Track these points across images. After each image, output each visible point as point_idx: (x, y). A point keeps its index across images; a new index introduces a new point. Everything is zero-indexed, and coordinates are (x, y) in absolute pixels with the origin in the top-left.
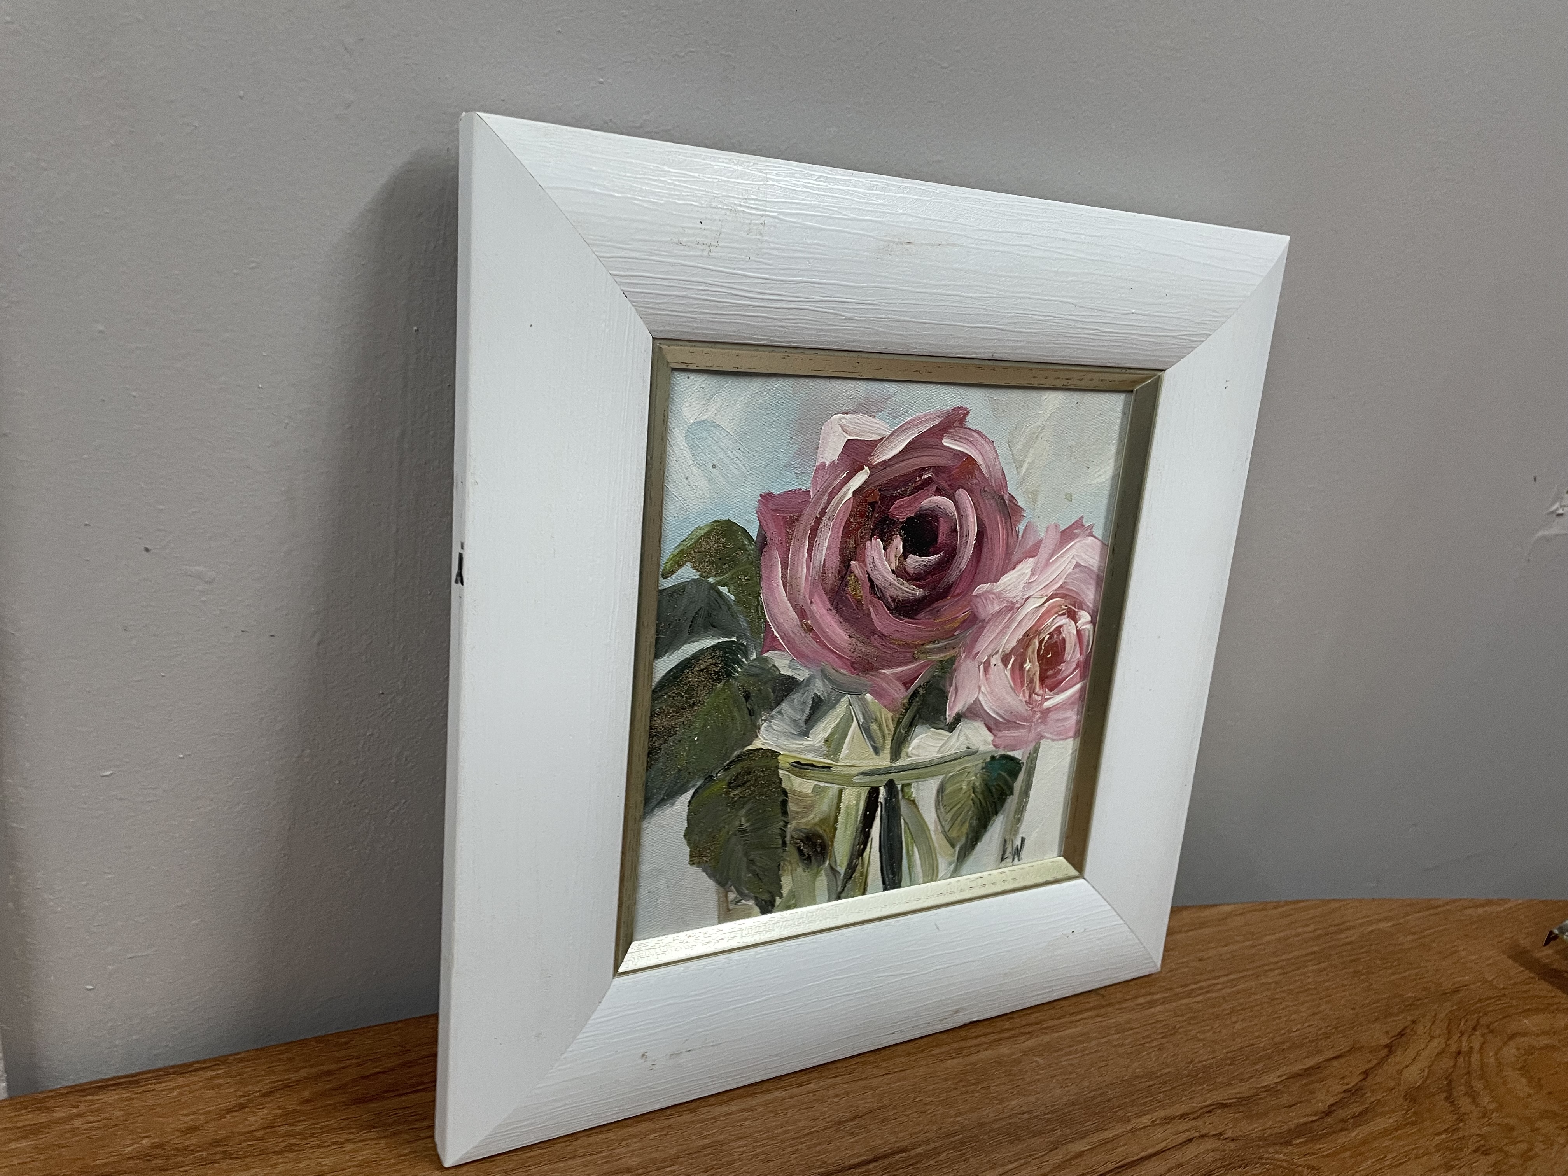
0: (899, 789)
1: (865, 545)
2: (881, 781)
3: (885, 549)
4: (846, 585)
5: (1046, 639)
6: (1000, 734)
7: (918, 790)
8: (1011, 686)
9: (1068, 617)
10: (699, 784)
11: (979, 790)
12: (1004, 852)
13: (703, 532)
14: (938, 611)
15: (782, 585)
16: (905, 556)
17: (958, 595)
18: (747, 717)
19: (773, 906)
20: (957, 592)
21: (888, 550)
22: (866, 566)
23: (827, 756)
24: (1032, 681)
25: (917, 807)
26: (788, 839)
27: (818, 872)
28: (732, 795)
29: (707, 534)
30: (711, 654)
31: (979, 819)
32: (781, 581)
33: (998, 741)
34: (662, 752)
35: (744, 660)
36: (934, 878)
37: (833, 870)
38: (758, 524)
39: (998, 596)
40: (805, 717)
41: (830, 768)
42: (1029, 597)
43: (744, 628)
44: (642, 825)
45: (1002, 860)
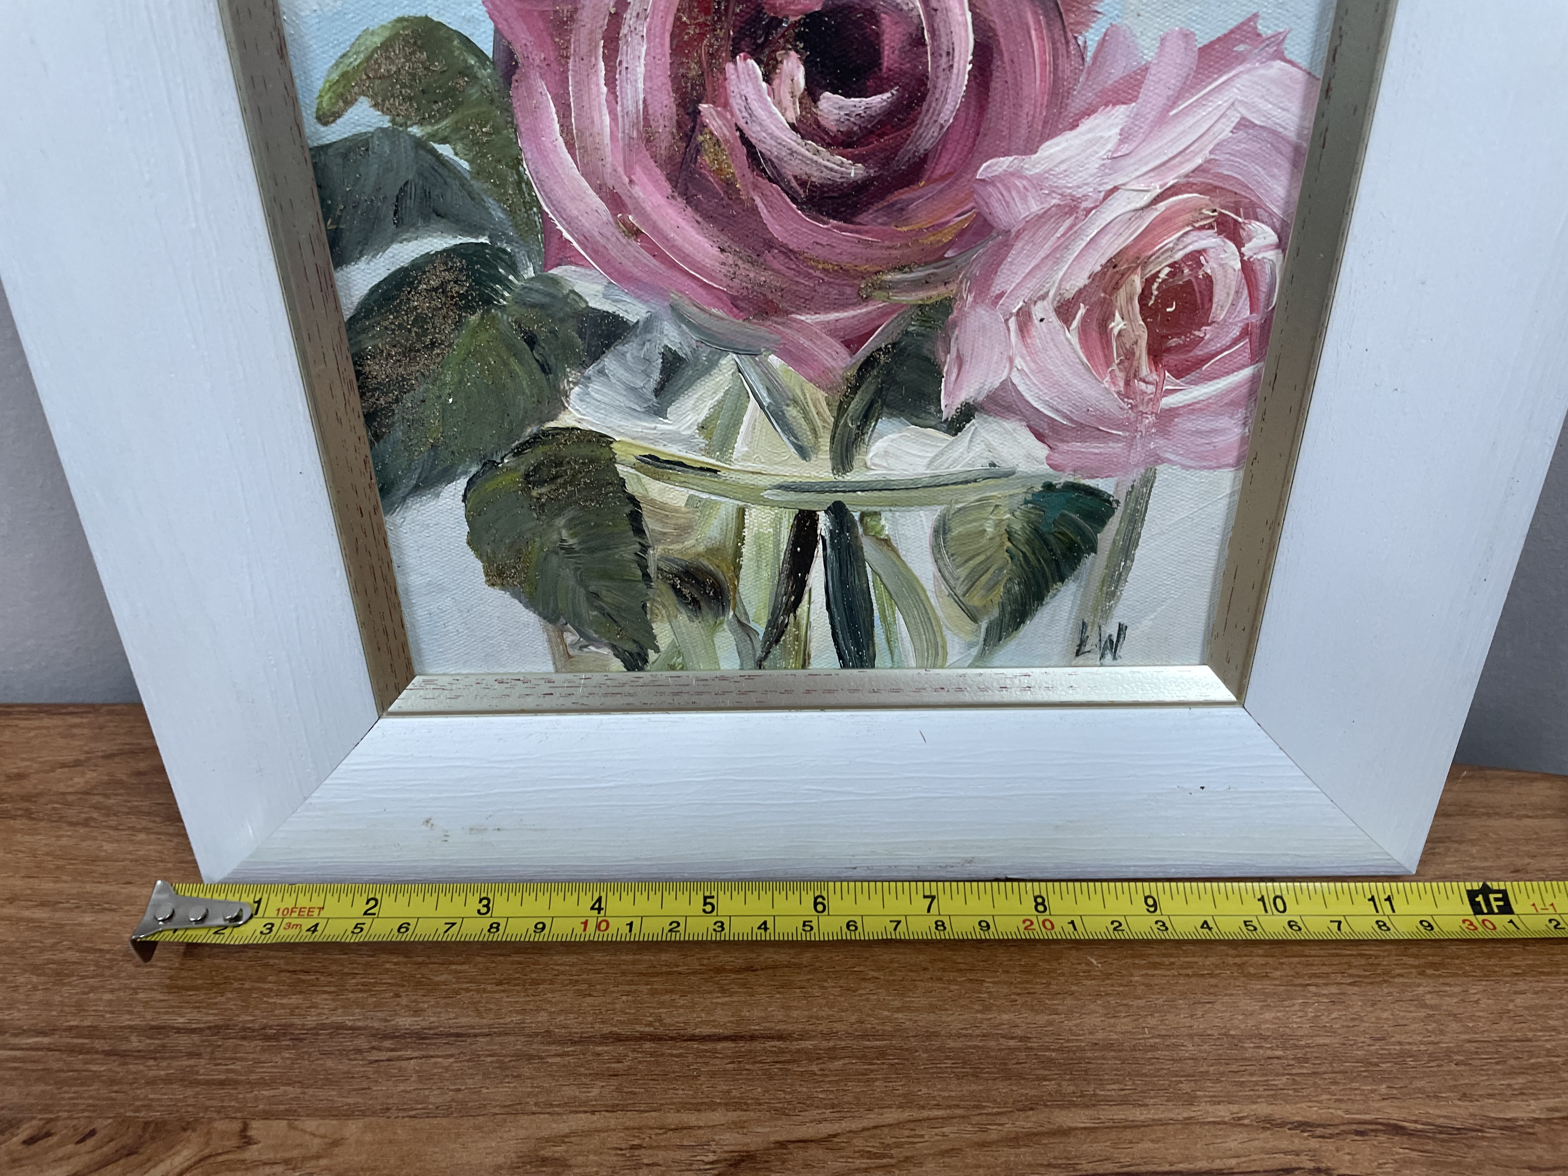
0: (857, 518)
1: (723, 71)
2: (819, 503)
3: (767, 78)
4: (698, 151)
5: (1162, 275)
6: (1064, 447)
7: (894, 523)
8: (1083, 364)
9: (1219, 233)
10: (474, 470)
11: (1020, 536)
12: (1082, 643)
13: (378, 40)
14: (902, 209)
15: (563, 145)
16: (812, 93)
17: (943, 178)
18: (538, 374)
19: (645, 661)
20: (938, 173)
21: (776, 83)
22: (732, 115)
23: (708, 453)
24: (1129, 355)
25: (894, 550)
26: (652, 571)
27: (716, 626)
28: (534, 493)
29: (386, 46)
30: (446, 264)
31: (1026, 583)
32: (561, 139)
33: (1058, 458)
34: (396, 417)
35: (511, 277)
36: (940, 662)
37: (743, 627)
38: (492, 26)
39: (1037, 183)
40: (653, 384)
41: (715, 471)
42: (1116, 189)
43: (501, 222)
44: (388, 519)
45: (1078, 654)
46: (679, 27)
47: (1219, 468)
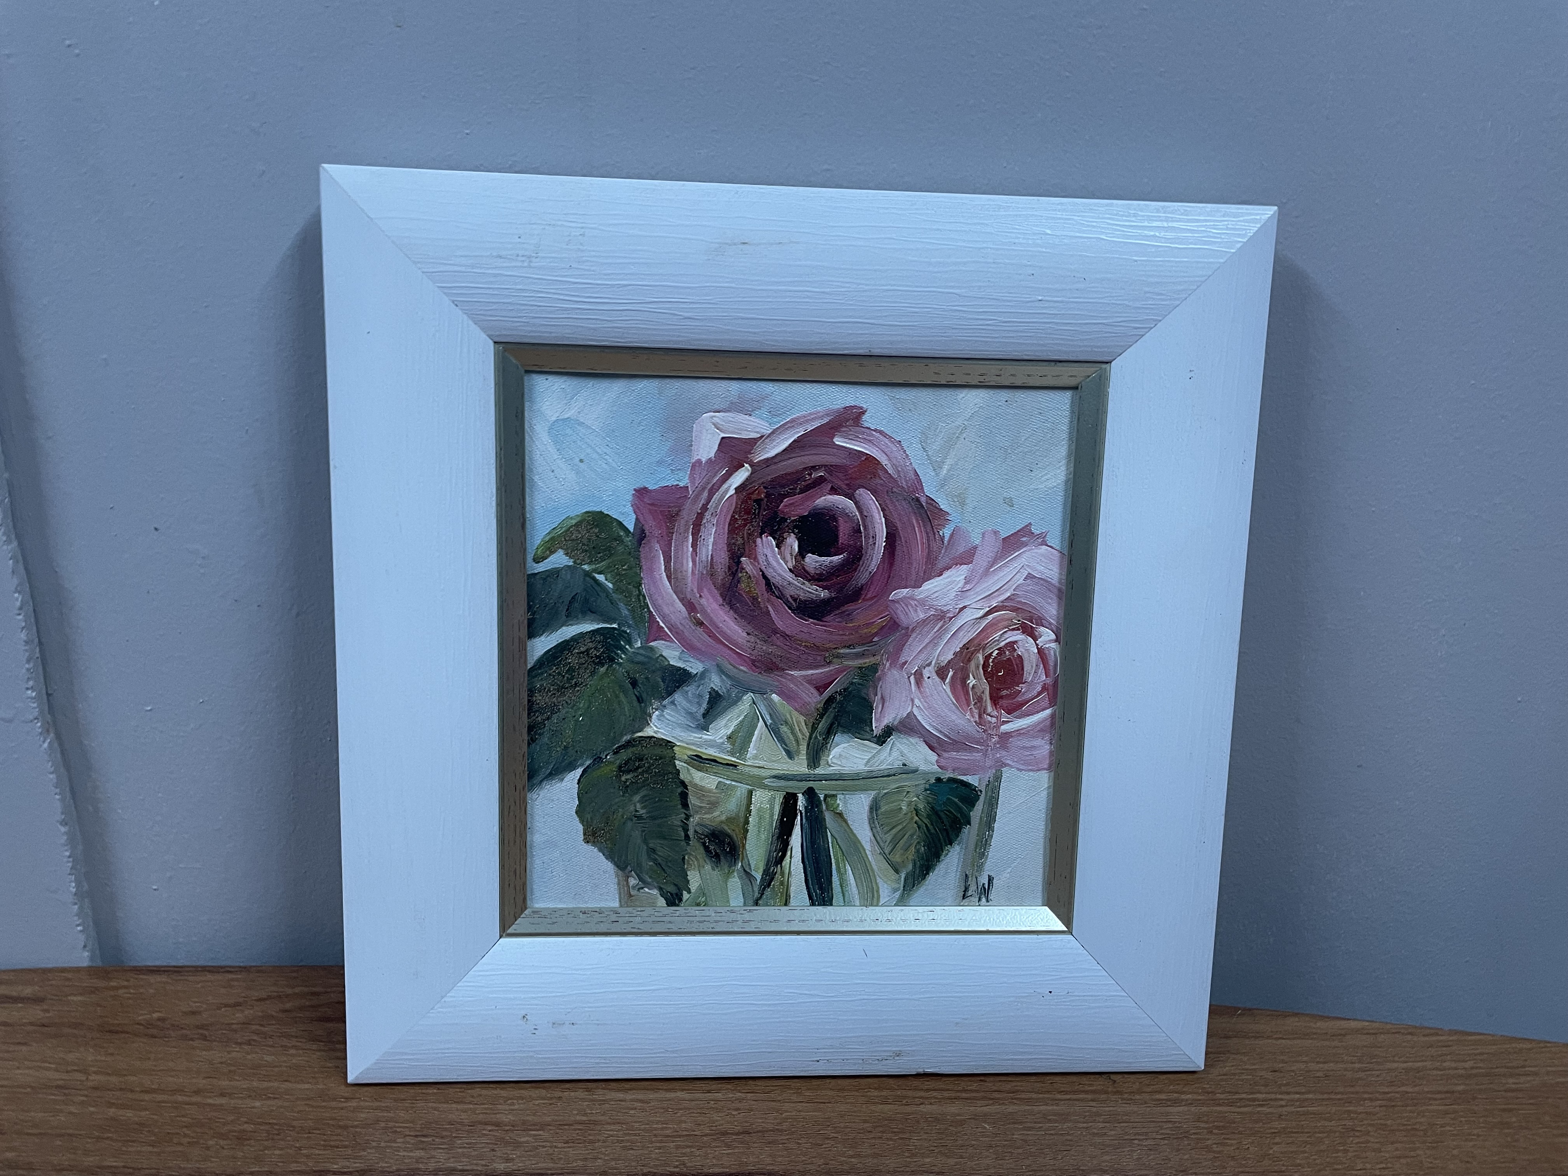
0: (822, 799)
1: (755, 542)
2: (799, 788)
3: (778, 546)
4: (739, 582)
5: (994, 654)
6: (946, 755)
7: (845, 803)
8: (954, 704)
9: (1023, 632)
10: (588, 763)
11: (923, 813)
12: (966, 889)
13: (574, 522)
14: (849, 614)
15: (665, 576)
16: (802, 554)
17: (872, 599)
18: (636, 703)
19: (681, 900)
20: (869, 596)
21: (782, 548)
22: (759, 564)
23: (732, 754)
24: (979, 700)
25: (846, 821)
26: (691, 833)
27: (730, 873)
28: (623, 779)
29: (577, 525)
30: (591, 638)
31: (928, 846)
32: (664, 574)
33: (943, 762)
34: (546, 729)
35: (627, 647)
36: (875, 903)
37: (747, 874)
38: (635, 517)
39: (922, 603)
40: (702, 710)
41: (736, 766)
42: (965, 607)
43: (626, 617)
44: (529, 795)
45: (964, 897)
46: (733, 520)
47: (1039, 770)
